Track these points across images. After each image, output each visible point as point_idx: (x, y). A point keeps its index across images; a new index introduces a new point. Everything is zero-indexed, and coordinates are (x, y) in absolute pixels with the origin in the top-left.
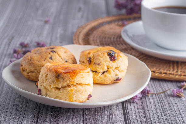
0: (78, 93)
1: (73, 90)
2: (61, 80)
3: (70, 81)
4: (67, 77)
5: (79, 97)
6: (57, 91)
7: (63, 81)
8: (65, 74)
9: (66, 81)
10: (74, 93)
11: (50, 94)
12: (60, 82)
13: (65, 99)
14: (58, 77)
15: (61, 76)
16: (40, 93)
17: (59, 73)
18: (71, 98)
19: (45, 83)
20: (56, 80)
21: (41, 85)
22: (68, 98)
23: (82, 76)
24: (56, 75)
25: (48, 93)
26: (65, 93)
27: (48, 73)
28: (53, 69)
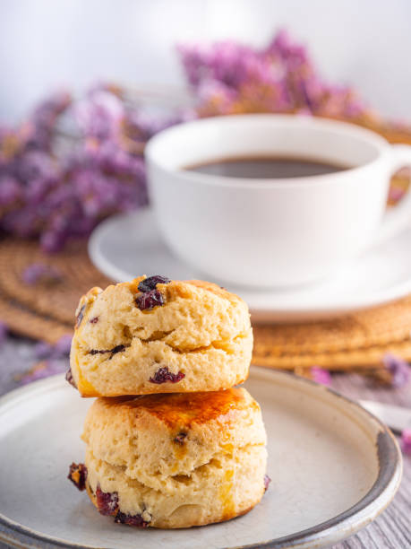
0: (244, 477)
1: (233, 472)
2: (192, 446)
3: (220, 445)
4: (211, 433)
5: (247, 492)
6: (182, 486)
7: (200, 450)
8: (204, 426)
9: (210, 447)
10: (234, 482)
11: (159, 502)
12: (191, 456)
13: (211, 510)
14: (180, 439)
15: (192, 434)
16: (110, 504)
17: (182, 427)
18: (228, 501)
19: (132, 468)
20: (174, 453)
21: (110, 479)
22: (221, 503)
23: (248, 421)
24: (172, 434)
25: (151, 500)
26: (209, 488)
27: (137, 432)
28: (155, 417)
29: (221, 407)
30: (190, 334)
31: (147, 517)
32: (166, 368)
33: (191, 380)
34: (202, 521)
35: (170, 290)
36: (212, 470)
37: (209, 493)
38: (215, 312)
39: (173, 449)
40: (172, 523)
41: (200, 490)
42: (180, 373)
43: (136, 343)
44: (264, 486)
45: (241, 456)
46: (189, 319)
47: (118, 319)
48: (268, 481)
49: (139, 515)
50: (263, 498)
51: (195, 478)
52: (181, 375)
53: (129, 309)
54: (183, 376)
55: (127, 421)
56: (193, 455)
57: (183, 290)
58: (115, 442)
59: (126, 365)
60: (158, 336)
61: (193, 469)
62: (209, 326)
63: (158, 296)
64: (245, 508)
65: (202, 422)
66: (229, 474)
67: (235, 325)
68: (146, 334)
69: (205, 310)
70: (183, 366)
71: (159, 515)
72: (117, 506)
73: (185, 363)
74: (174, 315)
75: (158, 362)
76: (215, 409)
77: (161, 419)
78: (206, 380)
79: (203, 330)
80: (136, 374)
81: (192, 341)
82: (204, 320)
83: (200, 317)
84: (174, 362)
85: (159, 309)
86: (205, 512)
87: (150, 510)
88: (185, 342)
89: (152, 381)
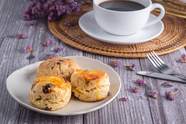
0: (102, 92)
1: (99, 91)
2: (90, 85)
3: (96, 85)
4: (94, 82)
5: (102, 95)
6: (87, 93)
9: (94, 85)
10: (99, 93)
15: (90, 82)
17: (88, 80)
18: (97, 97)
19: (77, 87)
23: (104, 80)
24: (86, 82)
25: (81, 95)
27: (79, 80)
31: (80, 98)
34: (91, 101)
36: (94, 90)
37: (93, 95)
39: (86, 85)
40: (85, 100)
41: (91, 94)
44: (108, 95)
45: (102, 88)
49: (78, 98)
51: (90, 91)
56: (90, 87)
58: (75, 82)
61: (90, 89)
64: (102, 99)
65: (93, 80)
71: (82, 98)
72: (74, 95)
77: (84, 78)
86: (92, 99)
87: (80, 97)
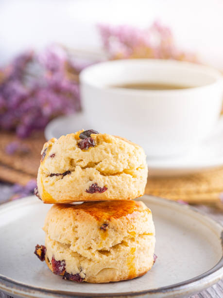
0: (142, 253)
1: (135, 249)
2: (111, 232)
3: (128, 232)
4: (122, 224)
5: (143, 262)
6: (104, 257)
7: (116, 235)
8: (118, 220)
9: (122, 233)
10: (136, 255)
11: (90, 266)
12: (110, 238)
13: (122, 272)
14: (104, 228)
15: (111, 224)
16: (60, 268)
17: (105, 220)
18: (132, 267)
19: (74, 245)
20: (100, 236)
21: (60, 253)
22: (128, 268)
23: (144, 219)
24: (99, 224)
25: (85, 265)
26: (121, 258)
27: (77, 223)
28: (89, 214)
29: (128, 210)
30: (110, 164)
31: (82, 275)
32: (96, 184)
33: (111, 192)
34: (116, 279)
35: (99, 138)
36: (122, 247)
37: (121, 262)
38: (126, 152)
39: (99, 234)
40: (98, 280)
41: (115, 259)
42: (104, 187)
43: (78, 169)
44: (153, 260)
45: (140, 240)
46: (110, 155)
47: (67, 155)
48: (155, 257)
49: (78, 274)
50: (152, 268)
51: (112, 251)
52: (105, 188)
53: (74, 149)
54: (106, 189)
55: (72, 217)
57: (107, 138)
58: (64, 229)
59: (72, 182)
60: (91, 165)
61: (111, 246)
62: (123, 160)
63: (92, 141)
64: (142, 272)
65: (118, 218)
66: (133, 250)
67: (138, 160)
68: (84, 164)
69: (120, 150)
70: (106, 183)
71: (90, 275)
72: (64, 269)
73: (108, 182)
74: (101, 152)
75: (91, 180)
76: (125, 210)
77: (92, 215)
78: (120, 192)
79: (119, 161)
80: (78, 188)
81: (112, 168)
82: (119, 156)
83: (117, 154)
84: (101, 181)
85: (92, 149)
86: (118, 273)
87: (84, 271)
88: (108, 168)
89: (87, 191)
